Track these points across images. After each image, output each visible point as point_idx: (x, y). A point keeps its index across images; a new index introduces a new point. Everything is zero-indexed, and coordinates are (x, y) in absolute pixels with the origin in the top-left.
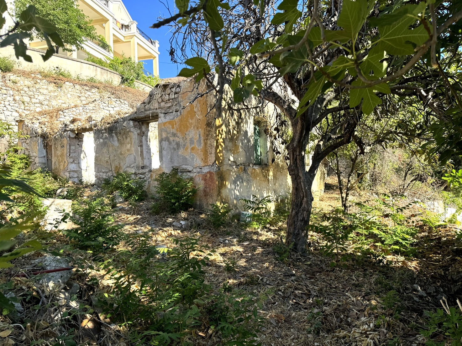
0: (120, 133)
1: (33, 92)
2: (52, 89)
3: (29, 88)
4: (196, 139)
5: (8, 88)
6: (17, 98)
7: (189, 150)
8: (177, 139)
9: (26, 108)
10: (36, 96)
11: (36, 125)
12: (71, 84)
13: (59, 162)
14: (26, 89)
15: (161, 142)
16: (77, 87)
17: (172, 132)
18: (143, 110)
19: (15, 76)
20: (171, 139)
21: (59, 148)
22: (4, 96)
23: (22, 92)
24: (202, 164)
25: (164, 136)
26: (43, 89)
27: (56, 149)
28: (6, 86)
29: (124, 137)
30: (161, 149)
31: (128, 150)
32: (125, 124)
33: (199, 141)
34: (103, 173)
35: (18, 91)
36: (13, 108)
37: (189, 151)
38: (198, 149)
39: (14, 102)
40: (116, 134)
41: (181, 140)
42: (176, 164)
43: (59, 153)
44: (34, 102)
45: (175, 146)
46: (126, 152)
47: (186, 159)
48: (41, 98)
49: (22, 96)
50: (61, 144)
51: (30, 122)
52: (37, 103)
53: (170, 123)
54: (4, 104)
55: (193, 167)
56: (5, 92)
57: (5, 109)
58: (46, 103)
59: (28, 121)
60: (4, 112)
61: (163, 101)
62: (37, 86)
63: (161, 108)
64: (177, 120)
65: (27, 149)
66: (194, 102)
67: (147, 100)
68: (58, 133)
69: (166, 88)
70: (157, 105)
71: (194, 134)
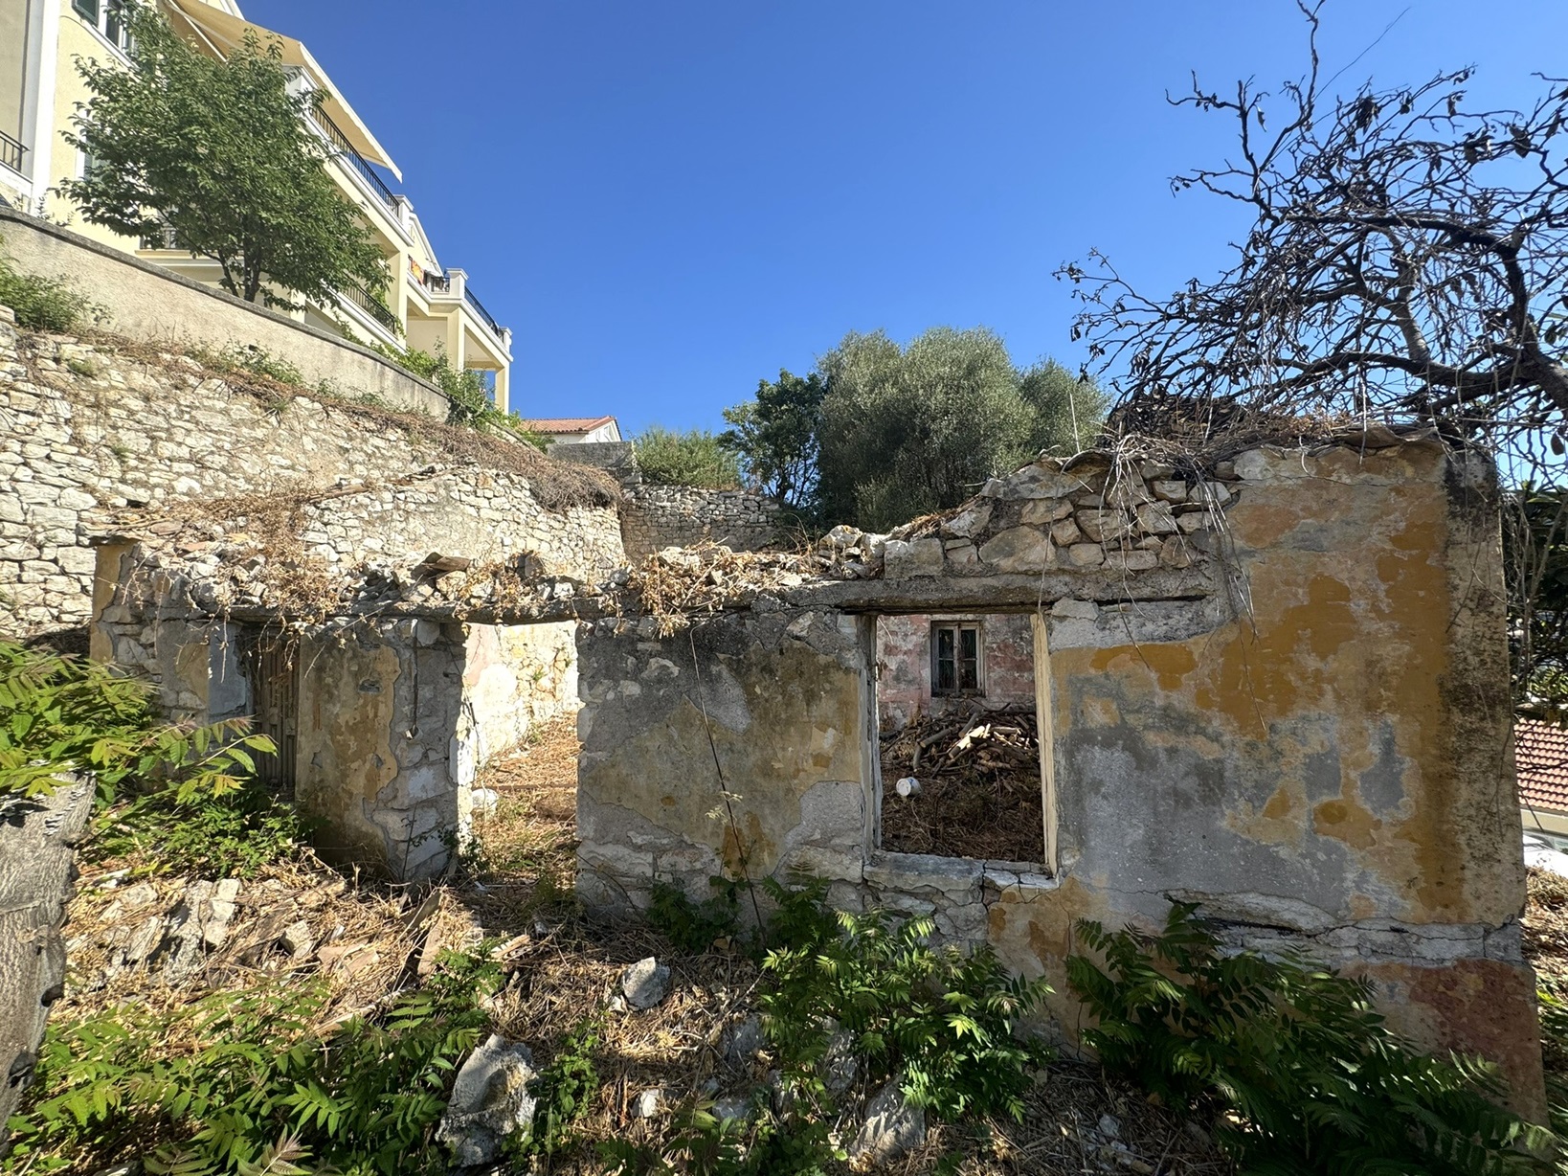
0: (768, 670)
1: (167, 417)
2: (247, 415)
3: (147, 399)
4: (1357, 764)
5: (47, 391)
6: (91, 433)
7: (1299, 819)
9: (129, 476)
10: (179, 436)
11: (207, 568)
12: (317, 405)
13: (342, 758)
14: (136, 404)
16: (338, 416)
17: (1159, 702)
18: (934, 570)
19: (84, 347)
20: (1156, 740)
21: (346, 689)
22: (24, 419)
23: (113, 411)
24: (1410, 907)
26: (210, 409)
27: (325, 693)
28: (38, 381)
29: (796, 688)
30: (1078, 783)
31: (821, 760)
32: (802, 625)
33: (1387, 780)
34: (638, 848)
35: (96, 406)
36: (66, 471)
37: (1303, 824)
38: (1378, 825)
39: (75, 450)
40: (739, 670)
41: (1235, 758)
42: (1190, 881)
43: (343, 713)
44: (167, 454)
46: (809, 765)
47: (1276, 862)
48: (201, 442)
49: (114, 427)
50: (356, 675)
51: (169, 547)
52: (180, 460)
53: (1144, 654)
54: (21, 454)
55: (1334, 913)
56: (32, 403)
57: (22, 473)
58: (220, 460)
59: (158, 542)
60: (19, 486)
61: (1085, 537)
62: (185, 399)
63: (1075, 573)
64: (1198, 645)
65: (143, 668)
66: (1346, 570)
67: (963, 525)
68: (344, 621)
69: (1103, 468)
70: (1041, 554)
71: (1340, 734)
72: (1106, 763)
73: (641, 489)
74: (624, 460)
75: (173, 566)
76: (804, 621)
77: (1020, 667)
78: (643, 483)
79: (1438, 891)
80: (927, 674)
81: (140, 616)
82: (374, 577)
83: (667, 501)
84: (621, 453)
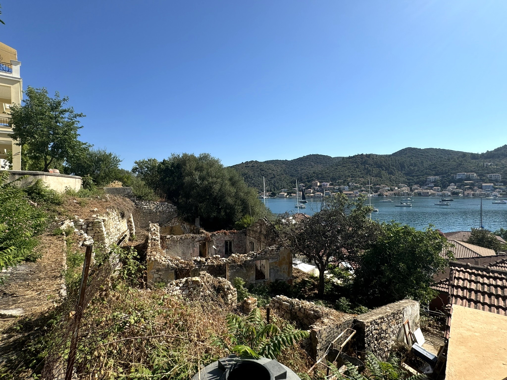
8: (278, 269)
15: (270, 269)
17: (275, 266)
20: (275, 268)
24: (287, 277)
25: (272, 267)
29: (250, 268)
31: (252, 274)
33: (287, 269)
38: (286, 272)
42: (276, 278)
45: (277, 271)
47: (281, 275)
53: (274, 262)
55: (284, 278)
61: (271, 254)
63: (270, 257)
64: (277, 262)
65: (160, 278)
66: (285, 256)
67: (263, 253)
68: (197, 267)
69: (273, 250)
70: (268, 255)
71: (285, 266)
72: (272, 270)
73: (137, 202)
74: (130, 193)
75: (164, 263)
76: (251, 262)
77: (240, 248)
78: (137, 200)
79: (289, 276)
80: (224, 250)
81: (158, 270)
82: (195, 261)
83: (145, 205)
84: (129, 191)
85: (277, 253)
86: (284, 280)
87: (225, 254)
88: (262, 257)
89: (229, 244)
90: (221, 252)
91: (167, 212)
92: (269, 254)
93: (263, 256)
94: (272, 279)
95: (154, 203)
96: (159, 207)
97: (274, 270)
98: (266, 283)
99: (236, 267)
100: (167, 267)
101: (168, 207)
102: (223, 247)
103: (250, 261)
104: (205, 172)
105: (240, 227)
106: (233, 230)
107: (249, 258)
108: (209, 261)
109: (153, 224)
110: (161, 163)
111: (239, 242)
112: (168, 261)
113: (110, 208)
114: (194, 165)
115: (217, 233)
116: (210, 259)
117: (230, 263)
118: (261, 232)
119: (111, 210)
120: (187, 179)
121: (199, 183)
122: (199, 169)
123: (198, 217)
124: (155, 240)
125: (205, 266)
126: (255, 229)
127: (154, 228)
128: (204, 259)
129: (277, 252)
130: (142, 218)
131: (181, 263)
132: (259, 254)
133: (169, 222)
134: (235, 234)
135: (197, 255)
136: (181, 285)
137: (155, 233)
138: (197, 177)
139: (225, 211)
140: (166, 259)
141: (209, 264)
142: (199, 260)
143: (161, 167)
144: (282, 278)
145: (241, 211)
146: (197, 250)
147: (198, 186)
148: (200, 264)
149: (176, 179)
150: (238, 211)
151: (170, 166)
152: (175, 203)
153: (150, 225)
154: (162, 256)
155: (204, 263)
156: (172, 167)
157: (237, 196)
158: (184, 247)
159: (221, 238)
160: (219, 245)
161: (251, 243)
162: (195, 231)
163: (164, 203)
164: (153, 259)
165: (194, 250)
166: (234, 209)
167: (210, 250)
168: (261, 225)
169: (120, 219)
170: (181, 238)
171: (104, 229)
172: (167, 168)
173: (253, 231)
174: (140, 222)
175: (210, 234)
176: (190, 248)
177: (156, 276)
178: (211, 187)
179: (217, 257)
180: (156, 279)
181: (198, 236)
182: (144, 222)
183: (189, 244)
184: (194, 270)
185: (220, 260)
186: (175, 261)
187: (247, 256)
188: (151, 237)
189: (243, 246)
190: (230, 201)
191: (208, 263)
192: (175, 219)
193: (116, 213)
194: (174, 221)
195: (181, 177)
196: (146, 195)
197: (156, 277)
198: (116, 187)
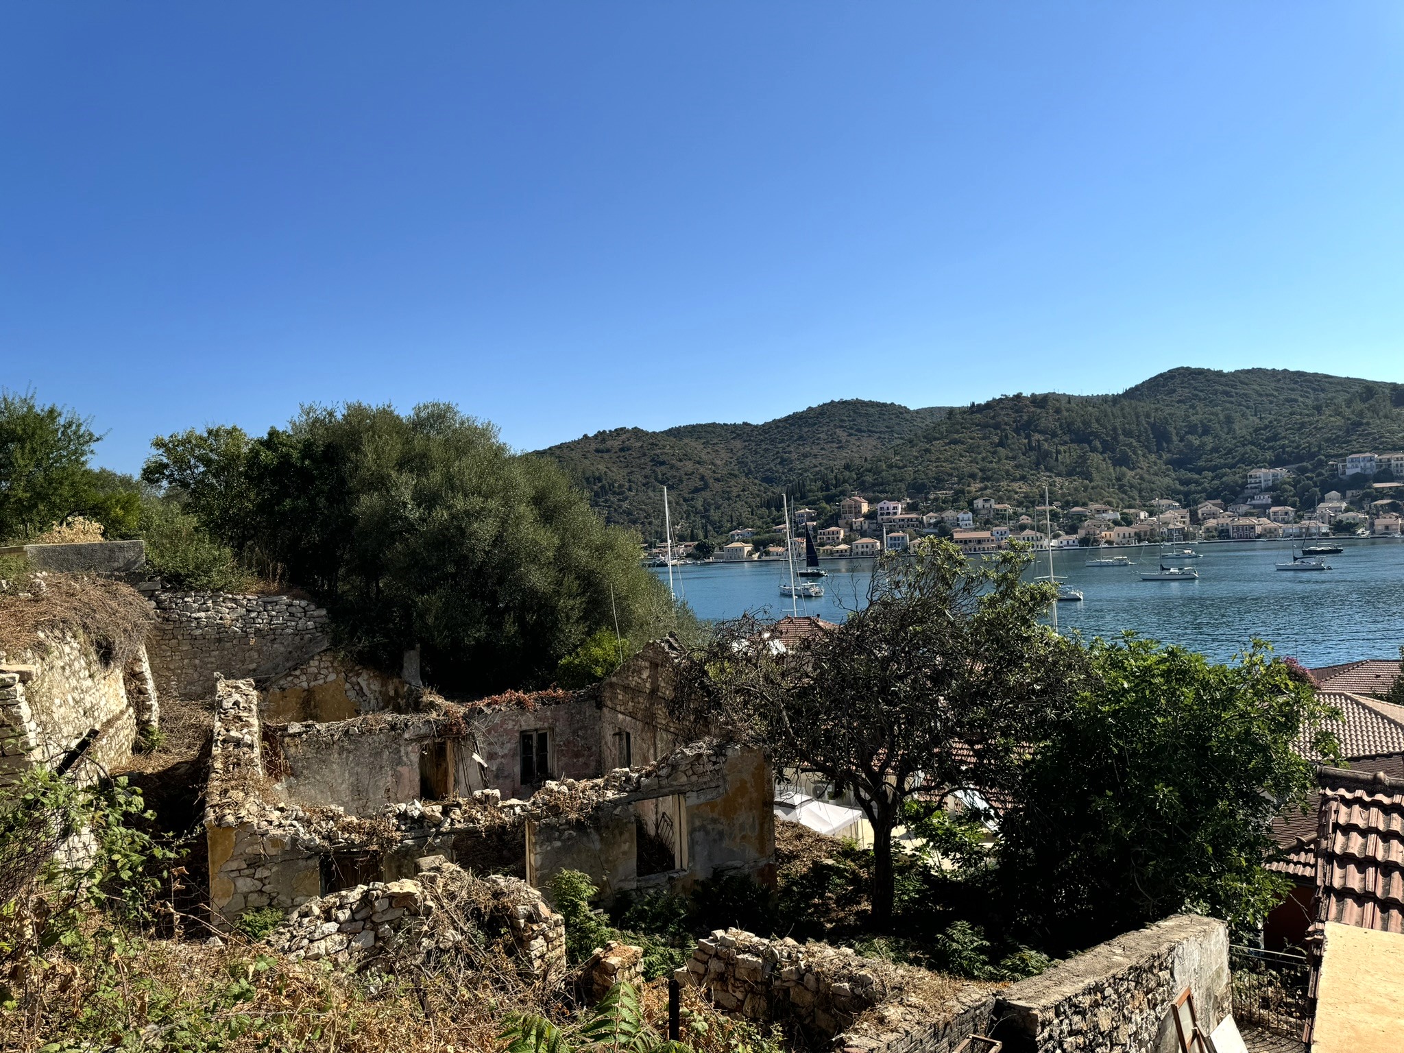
4: (748, 824)
7: (738, 840)
8: (720, 827)
15: (692, 832)
17: (711, 817)
20: (710, 827)
25: (697, 823)
29: (617, 832)
30: (693, 843)
38: (751, 837)
40: (597, 829)
41: (726, 828)
42: (717, 862)
45: (717, 837)
46: (620, 856)
47: (733, 852)
53: (707, 804)
55: (744, 861)
63: (692, 784)
64: (719, 800)
65: (261, 892)
66: (747, 776)
67: (663, 772)
68: (410, 842)
69: (699, 756)
70: (684, 779)
71: (745, 817)
72: (699, 836)
73: (163, 597)
74: (135, 563)
75: (280, 832)
76: (619, 809)
77: (577, 755)
78: (165, 590)
79: (762, 850)
80: (517, 769)
81: (255, 862)
82: (403, 816)
83: (199, 611)
84: (131, 555)
85: (716, 767)
86: (747, 871)
87: (522, 783)
88: (661, 787)
89: (535, 745)
90: (506, 777)
91: (289, 631)
92: (685, 772)
93: (664, 782)
94: (698, 867)
95: (234, 600)
96: (253, 615)
97: (707, 833)
98: (680, 886)
99: (561, 832)
100: (288, 848)
101: (292, 615)
102: (514, 756)
103: (615, 803)
104: (436, 477)
105: (579, 677)
106: (550, 691)
107: (610, 794)
108: (457, 814)
109: (230, 682)
110: (261, 442)
111: (575, 732)
112: (295, 823)
113: (53, 626)
114: (394, 448)
115: (488, 705)
116: (459, 805)
117: (538, 818)
118: (654, 690)
119: (57, 633)
120: (368, 502)
121: (413, 514)
122: (414, 462)
123: (413, 648)
124: (238, 743)
125: (443, 834)
126: (633, 681)
127: (237, 697)
128: (435, 807)
129: (715, 763)
130: (186, 661)
131: (344, 829)
132: (648, 775)
133: (298, 672)
134: (557, 703)
135: (412, 793)
136: (344, 915)
137: (240, 718)
138: (407, 496)
139: (520, 620)
140: (286, 818)
141: (458, 826)
142: (416, 813)
143: (262, 458)
144: (738, 863)
145: (581, 618)
146: (411, 775)
147: (411, 528)
148: (422, 827)
149: (322, 502)
150: (568, 618)
151: (295, 454)
152: (318, 599)
153: (221, 687)
154: (267, 808)
155: (439, 824)
156: (303, 459)
157: (562, 561)
158: (358, 765)
159: (503, 722)
160: (497, 749)
161: (619, 734)
162: (402, 702)
163: (275, 599)
164: (230, 819)
165: (398, 778)
166: (553, 610)
167: (461, 773)
168: (654, 666)
169: (95, 667)
170: (346, 733)
171: (25, 711)
172: (285, 460)
173: (626, 688)
174: (179, 676)
175: (460, 710)
176: (381, 767)
177: (244, 884)
178: (462, 531)
179: (487, 796)
180: (246, 897)
181: (414, 719)
182: (196, 676)
183: (378, 754)
184: (397, 852)
185: (501, 809)
186: (323, 824)
187: (606, 787)
188: (223, 732)
189: (590, 749)
190: (538, 579)
191: (452, 824)
192: (320, 660)
193: (75, 645)
194: (319, 668)
195: (341, 494)
196: (202, 568)
197: (245, 889)
198: (77, 542)
